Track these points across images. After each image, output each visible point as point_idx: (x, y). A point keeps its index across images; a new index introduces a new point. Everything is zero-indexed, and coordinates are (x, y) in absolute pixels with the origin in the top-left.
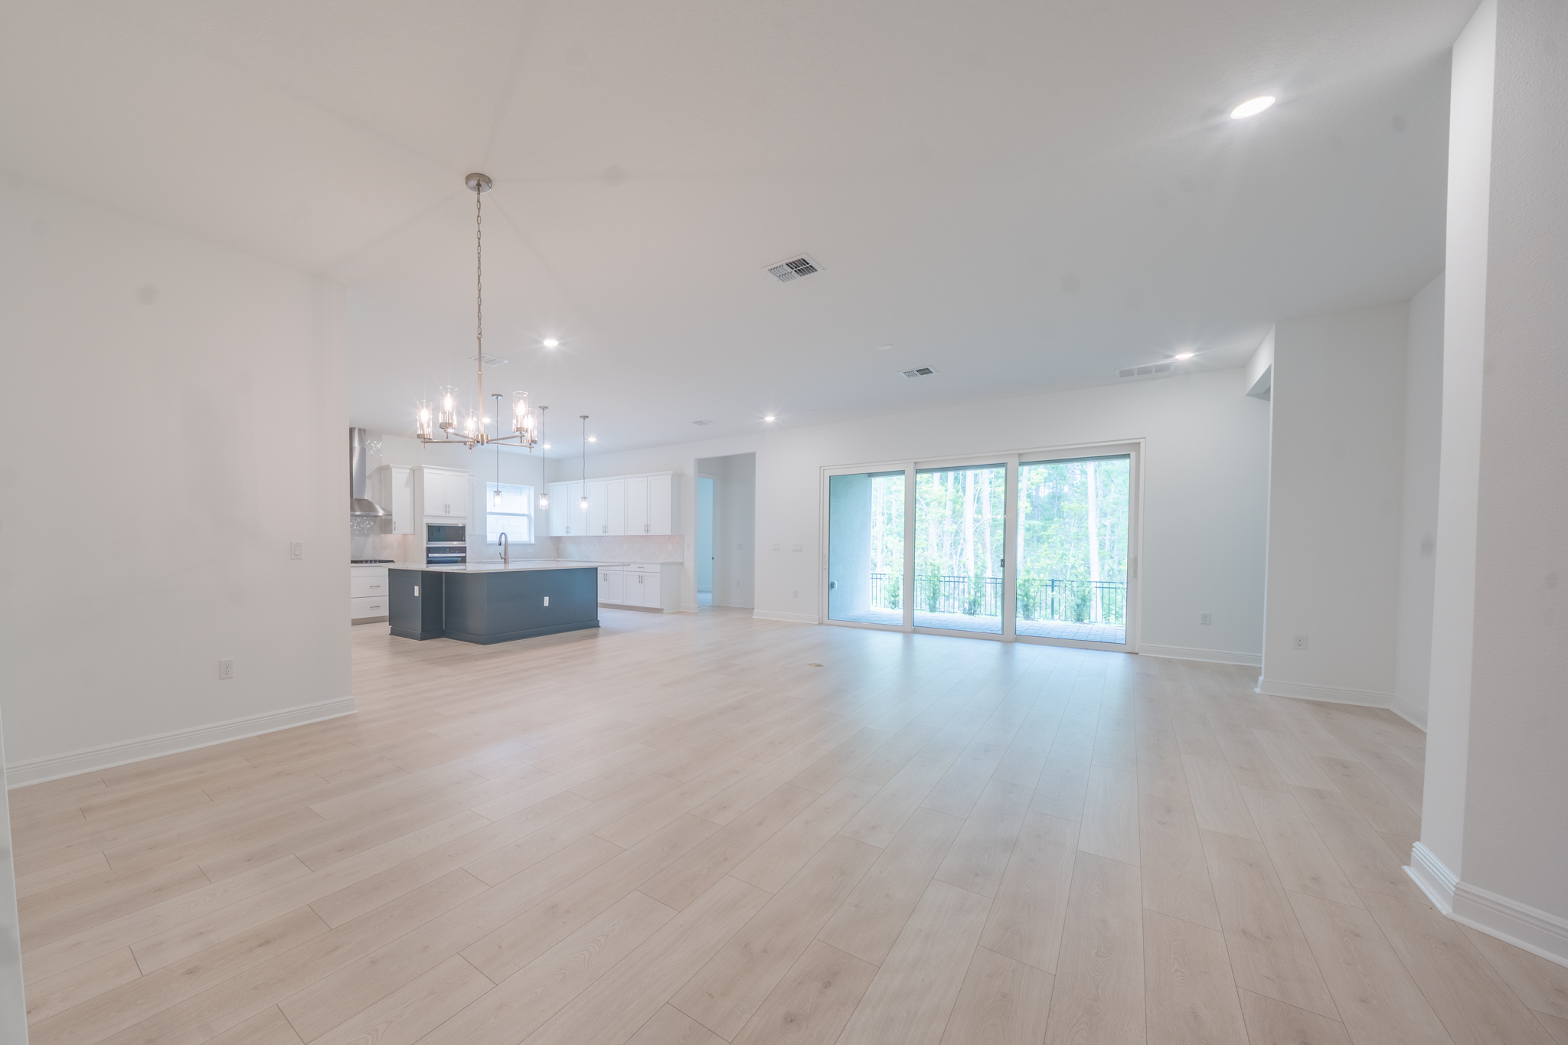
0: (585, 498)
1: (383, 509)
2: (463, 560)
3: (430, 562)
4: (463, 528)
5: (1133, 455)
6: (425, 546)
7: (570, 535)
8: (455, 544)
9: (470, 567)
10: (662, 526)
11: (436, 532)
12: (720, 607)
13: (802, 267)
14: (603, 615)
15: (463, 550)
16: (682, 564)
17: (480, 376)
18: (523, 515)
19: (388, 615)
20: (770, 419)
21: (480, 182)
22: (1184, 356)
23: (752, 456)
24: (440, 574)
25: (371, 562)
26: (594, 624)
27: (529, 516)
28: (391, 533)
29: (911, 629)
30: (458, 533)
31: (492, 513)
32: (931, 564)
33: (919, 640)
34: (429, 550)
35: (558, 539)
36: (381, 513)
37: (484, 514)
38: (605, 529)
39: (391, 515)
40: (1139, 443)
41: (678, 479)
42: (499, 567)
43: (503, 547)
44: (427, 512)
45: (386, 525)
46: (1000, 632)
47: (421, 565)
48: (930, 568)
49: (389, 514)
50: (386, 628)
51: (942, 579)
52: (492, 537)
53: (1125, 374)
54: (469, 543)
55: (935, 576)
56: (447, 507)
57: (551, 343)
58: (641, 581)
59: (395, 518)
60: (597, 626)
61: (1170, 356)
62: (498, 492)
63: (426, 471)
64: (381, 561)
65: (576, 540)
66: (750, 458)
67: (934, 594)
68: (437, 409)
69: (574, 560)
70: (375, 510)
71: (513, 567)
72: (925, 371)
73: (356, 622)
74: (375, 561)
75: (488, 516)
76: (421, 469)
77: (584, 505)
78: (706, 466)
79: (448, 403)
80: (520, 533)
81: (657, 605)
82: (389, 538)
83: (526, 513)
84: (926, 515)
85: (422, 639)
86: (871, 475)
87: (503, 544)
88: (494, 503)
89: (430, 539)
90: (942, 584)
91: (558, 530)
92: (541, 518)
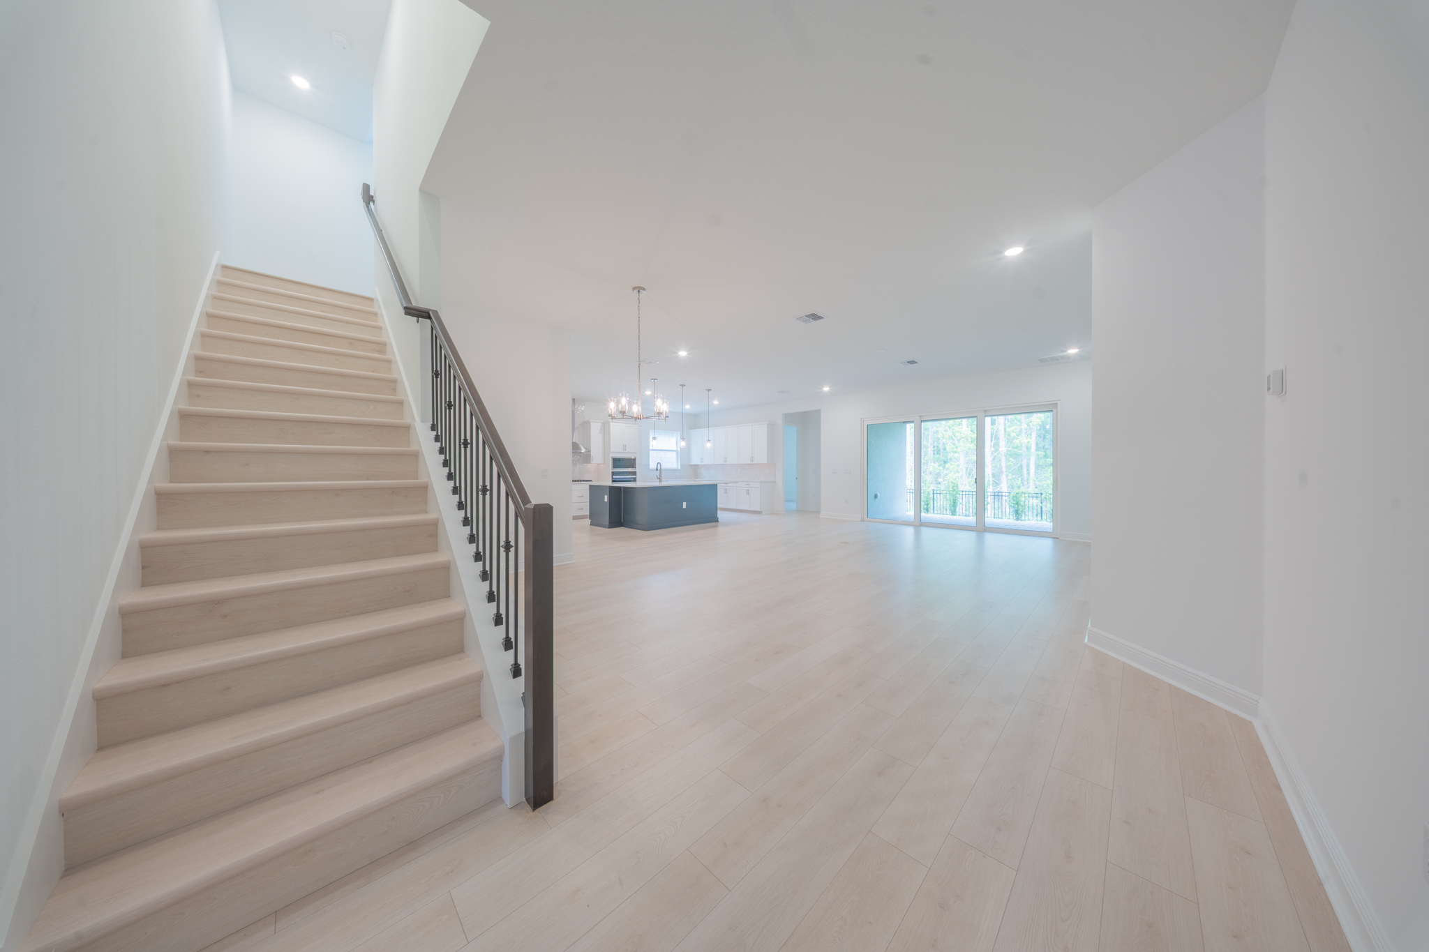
0: (709, 441)
1: (585, 448)
2: (635, 480)
3: (613, 481)
4: (635, 460)
5: (1054, 410)
6: (611, 471)
7: (703, 463)
8: (630, 470)
9: (638, 484)
10: (761, 458)
11: (617, 462)
12: (801, 511)
13: (815, 317)
14: (721, 515)
15: (634, 473)
16: (775, 482)
17: (639, 385)
18: (673, 451)
19: (588, 514)
20: (826, 389)
21: (639, 289)
22: (1073, 351)
23: (819, 411)
24: (620, 488)
25: (578, 481)
26: (715, 519)
27: (677, 451)
28: (590, 463)
29: (919, 524)
30: (631, 463)
31: (653, 450)
32: (952, 482)
33: (924, 531)
34: (613, 474)
35: (696, 466)
36: (583, 450)
37: (648, 450)
38: (726, 459)
39: (590, 452)
40: (1057, 404)
41: (772, 427)
42: (657, 484)
43: (658, 472)
44: (612, 449)
45: (587, 458)
46: (975, 525)
47: (610, 483)
48: (952, 485)
49: (589, 451)
50: (588, 521)
51: (961, 493)
52: (653, 465)
53: (1043, 361)
54: (638, 469)
55: (954, 490)
56: (625, 446)
57: (683, 354)
58: (748, 494)
59: (592, 454)
60: (718, 521)
61: (1065, 351)
62: (654, 438)
63: (611, 424)
64: (584, 481)
65: (707, 467)
66: (818, 412)
67: (954, 503)
68: (618, 403)
69: (705, 480)
70: (580, 449)
71: (664, 484)
72: (912, 362)
73: (575, 518)
74: (581, 481)
75: (650, 452)
76: (609, 423)
77: (709, 445)
78: (790, 418)
79: (624, 401)
80: (671, 462)
81: (758, 509)
82: (589, 466)
83: (675, 449)
84: (957, 448)
85: (609, 528)
86: (904, 422)
87: (659, 469)
88: (653, 444)
89: (615, 466)
90: (961, 496)
91: (696, 460)
92: (684, 454)
